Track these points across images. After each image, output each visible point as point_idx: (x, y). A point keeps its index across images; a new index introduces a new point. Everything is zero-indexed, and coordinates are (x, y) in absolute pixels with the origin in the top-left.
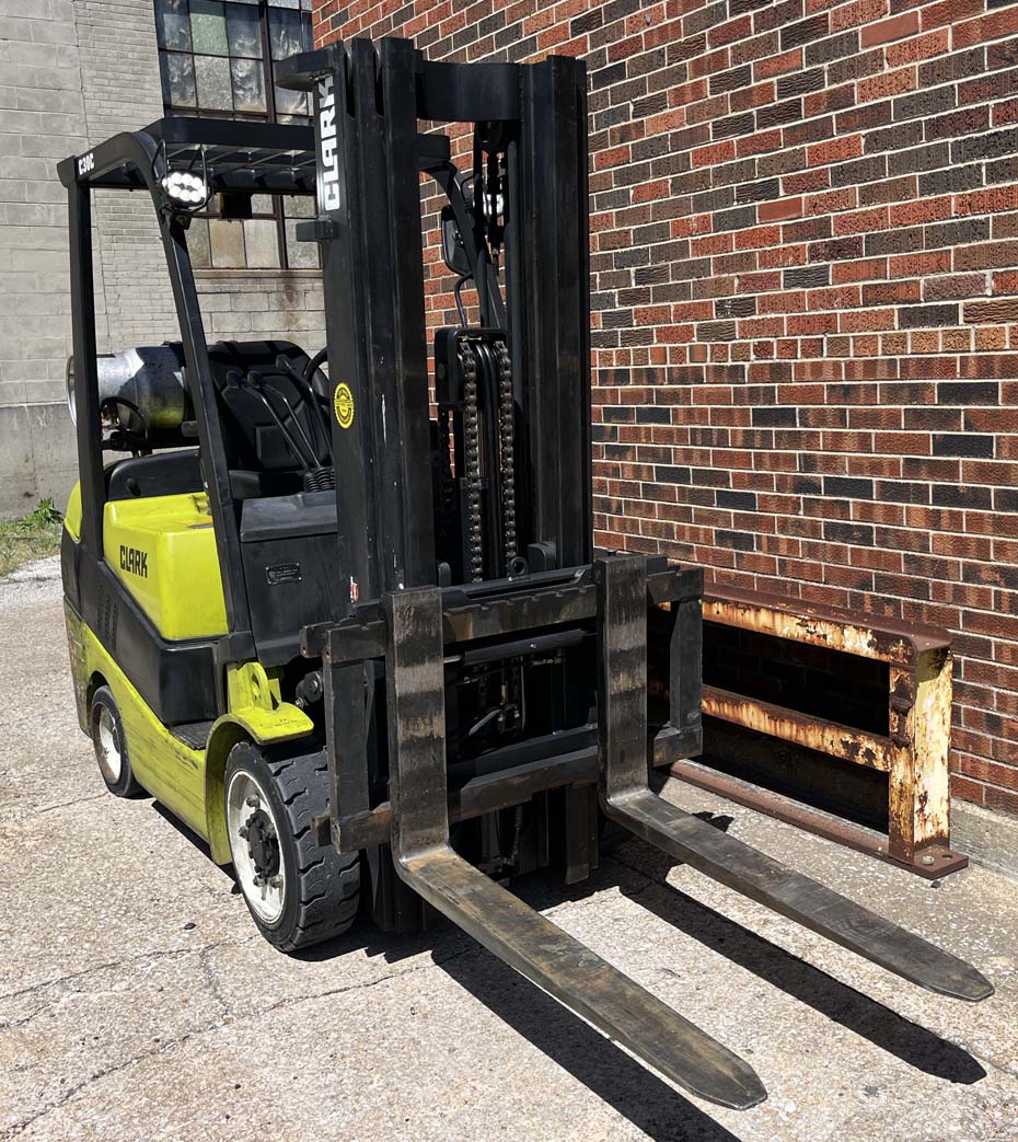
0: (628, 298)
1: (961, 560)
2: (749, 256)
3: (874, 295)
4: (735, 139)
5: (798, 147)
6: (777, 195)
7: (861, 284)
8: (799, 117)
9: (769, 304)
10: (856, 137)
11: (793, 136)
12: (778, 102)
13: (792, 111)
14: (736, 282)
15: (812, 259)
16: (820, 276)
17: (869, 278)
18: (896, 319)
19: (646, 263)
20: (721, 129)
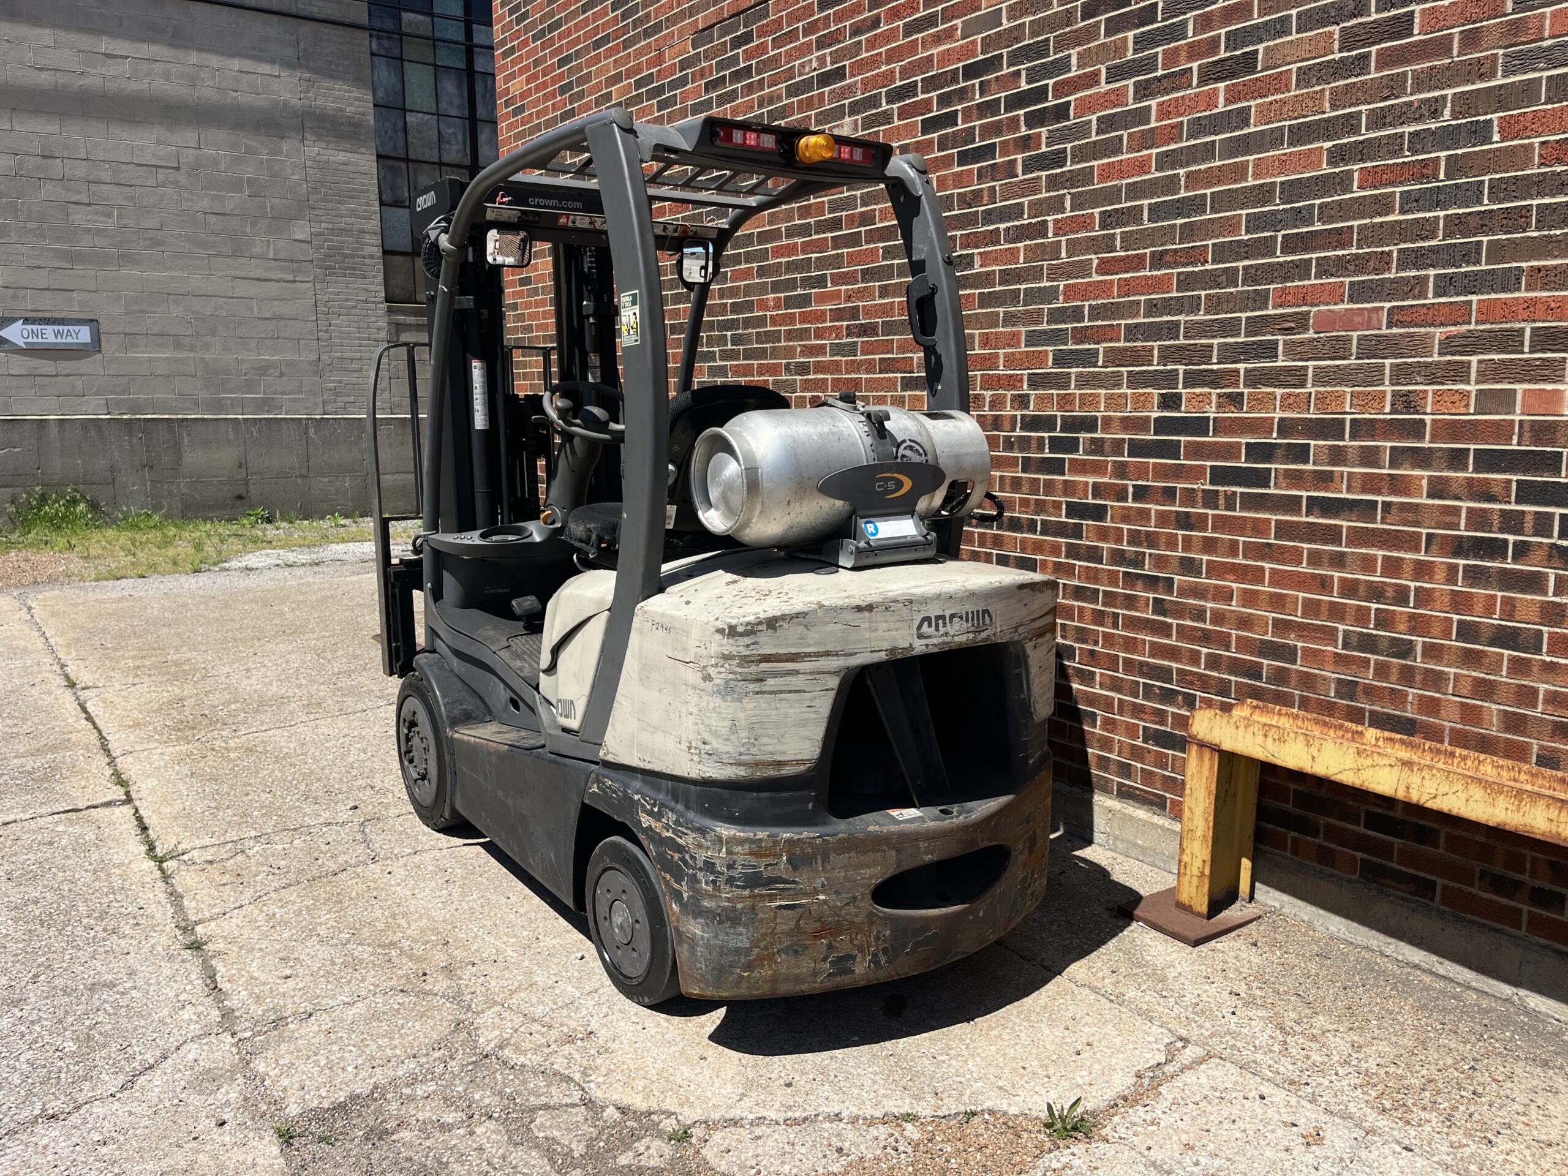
0: (725, 355)
2: (807, 330)
3: (887, 366)
4: (800, 240)
5: (840, 251)
6: (825, 286)
7: (877, 357)
8: (841, 229)
9: (819, 368)
10: (876, 248)
11: (837, 242)
12: (828, 216)
13: (835, 224)
14: (799, 349)
15: (848, 335)
16: (851, 349)
17: (882, 353)
18: (899, 384)
19: (738, 329)
20: (791, 232)
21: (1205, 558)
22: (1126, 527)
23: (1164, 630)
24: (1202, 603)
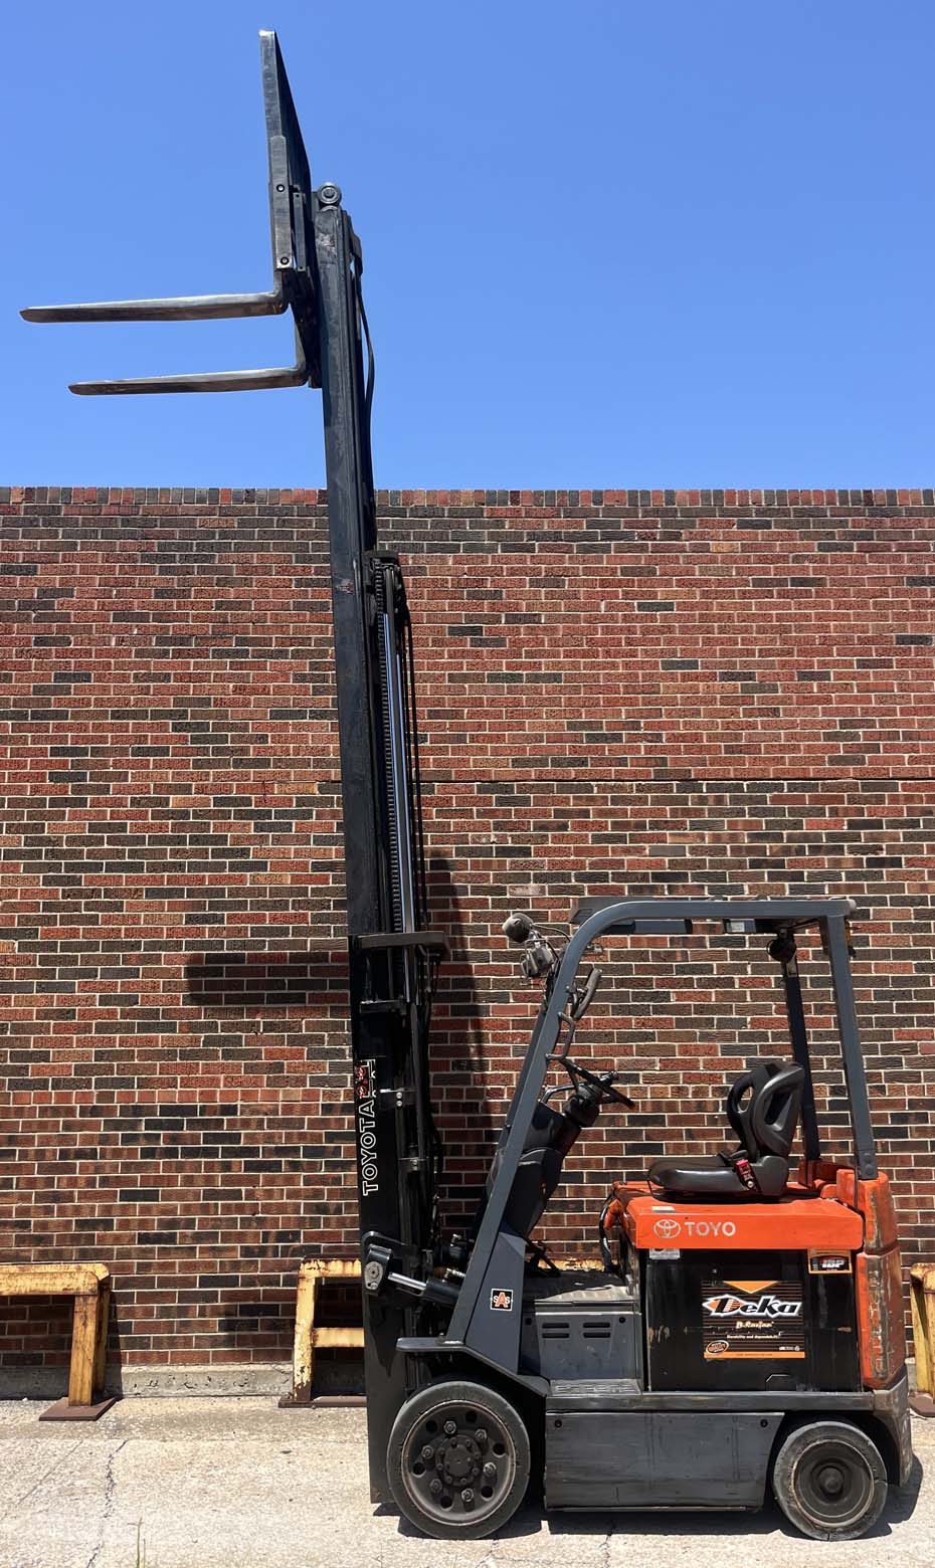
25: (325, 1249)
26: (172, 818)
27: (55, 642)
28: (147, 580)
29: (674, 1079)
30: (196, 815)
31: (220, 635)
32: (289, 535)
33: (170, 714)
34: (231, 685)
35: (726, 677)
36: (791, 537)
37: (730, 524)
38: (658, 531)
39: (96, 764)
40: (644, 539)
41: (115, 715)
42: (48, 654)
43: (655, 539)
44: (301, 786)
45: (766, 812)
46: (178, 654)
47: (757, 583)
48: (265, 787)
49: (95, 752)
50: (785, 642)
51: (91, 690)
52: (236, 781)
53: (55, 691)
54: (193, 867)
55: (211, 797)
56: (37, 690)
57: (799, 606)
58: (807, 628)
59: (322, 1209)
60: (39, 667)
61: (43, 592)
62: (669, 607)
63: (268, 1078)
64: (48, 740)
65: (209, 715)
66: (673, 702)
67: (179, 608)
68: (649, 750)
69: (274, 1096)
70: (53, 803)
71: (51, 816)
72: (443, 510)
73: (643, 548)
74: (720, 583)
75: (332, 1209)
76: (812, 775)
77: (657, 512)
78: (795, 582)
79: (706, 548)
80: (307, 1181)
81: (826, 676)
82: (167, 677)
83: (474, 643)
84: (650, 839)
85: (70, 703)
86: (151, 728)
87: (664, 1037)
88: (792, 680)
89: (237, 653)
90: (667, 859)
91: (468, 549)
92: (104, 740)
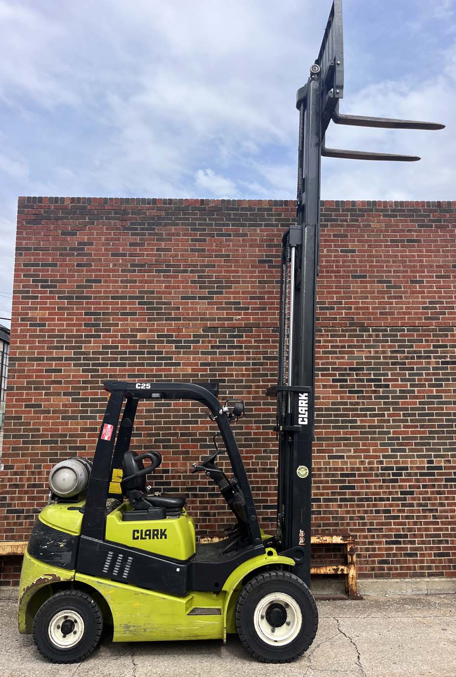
1: (348, 515)
21: (446, 502)
22: (421, 496)
23: (437, 523)
24: (447, 514)
25: (209, 532)
26: (139, 343)
27: (85, 265)
28: (126, 239)
29: (359, 457)
30: (149, 342)
31: (158, 263)
32: (187, 219)
33: (137, 298)
34: (163, 285)
35: (379, 282)
36: (406, 221)
37: (380, 216)
38: (349, 218)
39: (104, 319)
40: (343, 222)
41: (113, 298)
42: (82, 271)
43: (347, 222)
44: (195, 330)
45: (397, 341)
46: (140, 271)
47: (392, 241)
48: (179, 330)
49: (104, 314)
50: (404, 267)
51: (102, 287)
52: (167, 327)
53: (86, 287)
54: (149, 364)
55: (156, 334)
56: (78, 287)
57: (410, 251)
58: (414, 261)
59: (208, 514)
60: (79, 276)
61: (79, 244)
62: (354, 251)
63: (183, 457)
64: (83, 309)
65: (154, 298)
66: (357, 292)
67: (140, 250)
68: (346, 314)
69: (185, 465)
70: (86, 336)
71: (84, 342)
72: (255, 208)
73: (342, 226)
74: (376, 241)
75: (212, 514)
76: (417, 325)
77: (348, 210)
78: (408, 241)
79: (370, 226)
80: (201, 502)
81: (422, 282)
82: (135, 281)
83: (269, 267)
84: (347, 353)
85: (93, 292)
86: (129, 304)
87: (354, 439)
88: (408, 283)
89: (166, 271)
90: (355, 361)
91: (266, 225)
92: (108, 309)
